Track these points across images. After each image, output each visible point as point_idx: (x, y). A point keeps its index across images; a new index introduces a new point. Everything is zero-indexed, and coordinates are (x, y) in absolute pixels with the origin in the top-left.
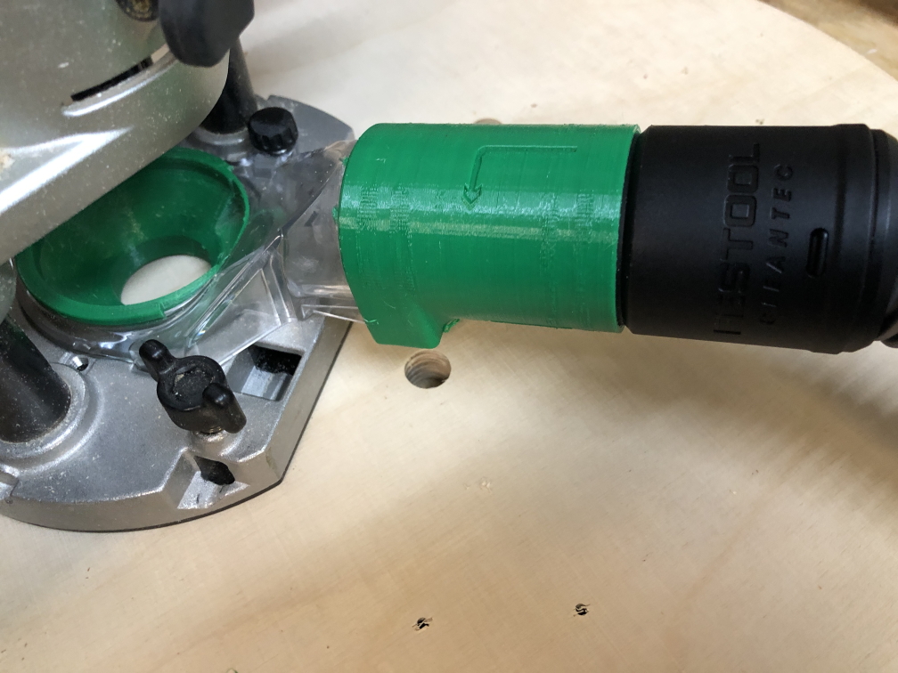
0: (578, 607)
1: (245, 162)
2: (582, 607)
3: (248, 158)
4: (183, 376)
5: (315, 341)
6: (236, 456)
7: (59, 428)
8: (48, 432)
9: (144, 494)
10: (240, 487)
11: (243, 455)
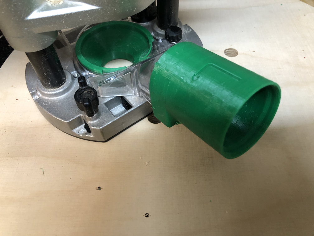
0: (147, 214)
1: (161, 41)
2: (148, 215)
3: (162, 39)
4: (87, 92)
5: (139, 106)
6: (92, 125)
7: (56, 89)
8: (52, 89)
9: (62, 120)
10: (91, 136)
11: (94, 126)
